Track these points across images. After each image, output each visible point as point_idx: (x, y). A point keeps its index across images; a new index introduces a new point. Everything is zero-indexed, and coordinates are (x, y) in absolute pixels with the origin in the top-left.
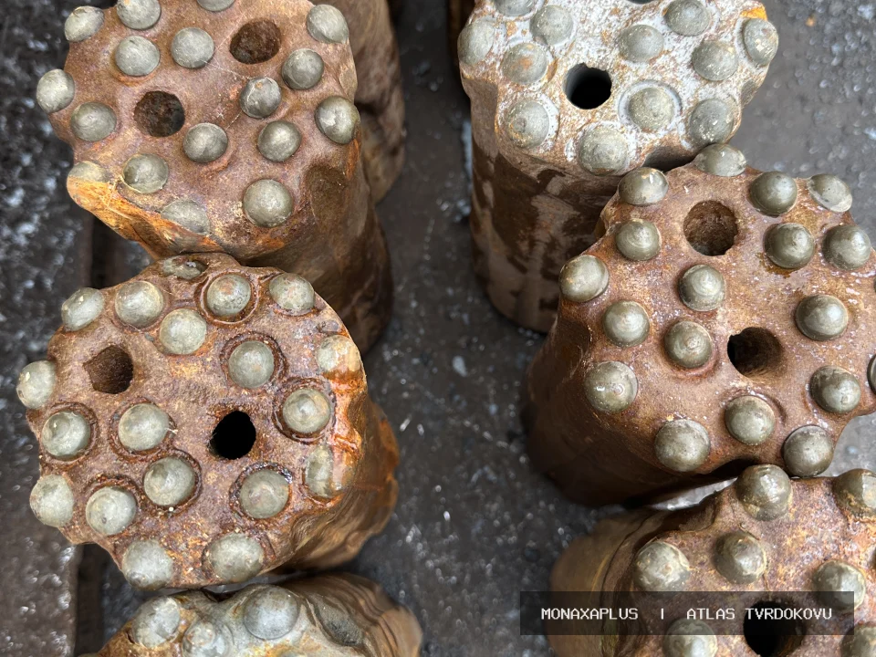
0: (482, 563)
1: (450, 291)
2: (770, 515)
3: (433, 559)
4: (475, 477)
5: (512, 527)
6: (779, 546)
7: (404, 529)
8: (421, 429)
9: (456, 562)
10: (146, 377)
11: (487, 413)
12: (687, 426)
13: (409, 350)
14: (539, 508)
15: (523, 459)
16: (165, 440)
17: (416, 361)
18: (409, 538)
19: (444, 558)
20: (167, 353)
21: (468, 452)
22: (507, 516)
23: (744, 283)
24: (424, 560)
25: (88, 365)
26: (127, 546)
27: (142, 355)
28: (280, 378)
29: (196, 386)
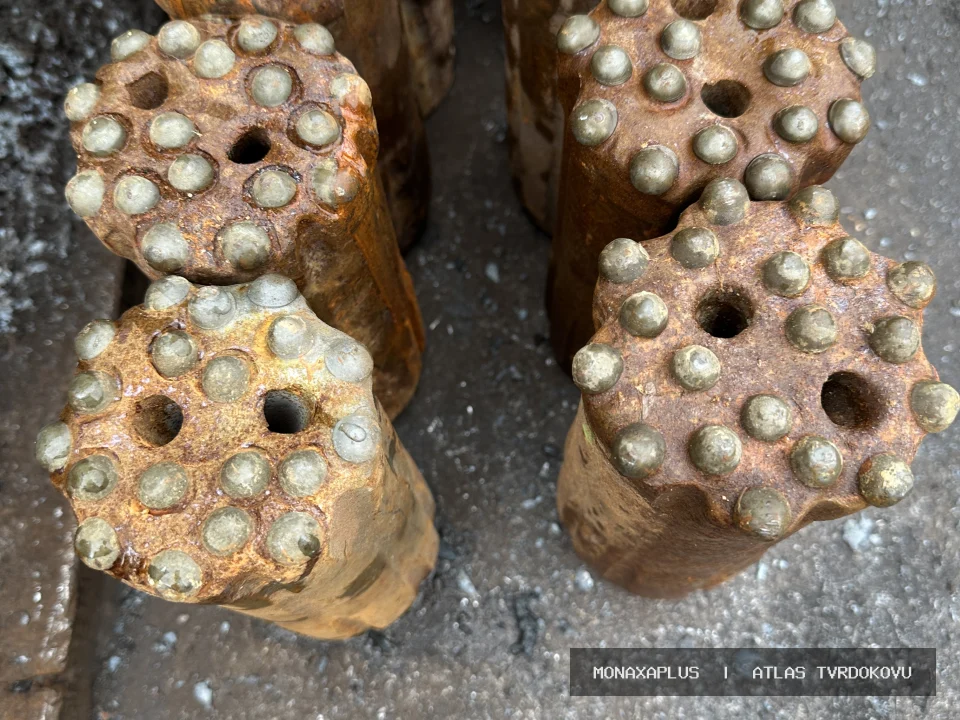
0: (500, 456)
1: (489, 204)
2: (727, 218)
3: (453, 449)
4: (499, 376)
5: (534, 424)
6: (733, 243)
7: (427, 421)
8: (450, 330)
9: (476, 453)
10: (179, 94)
11: (515, 317)
12: (659, 149)
13: (444, 256)
14: (561, 406)
15: (549, 362)
16: (190, 143)
17: (450, 266)
18: (431, 429)
19: (464, 449)
20: (199, 75)
21: (495, 352)
22: (529, 413)
23: (720, 42)
24: (443, 450)
25: (130, 86)
26: (147, 230)
27: (177, 77)
28: (296, 101)
29: (221, 105)
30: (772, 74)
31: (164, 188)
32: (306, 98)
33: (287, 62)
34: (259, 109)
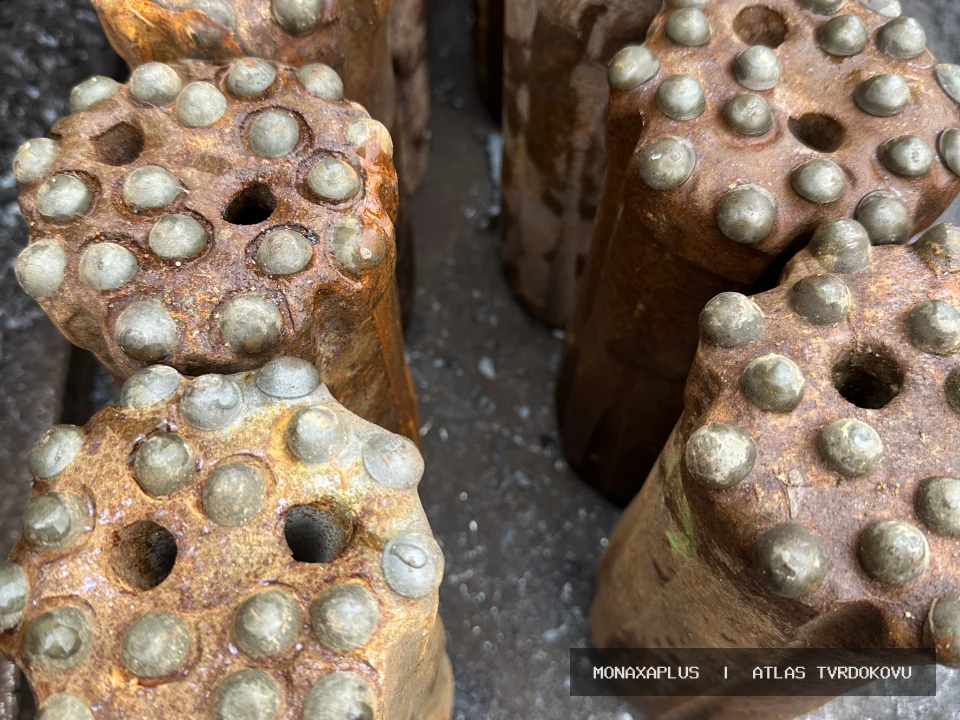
0: (512, 578)
1: (476, 294)
2: (850, 264)
3: (458, 573)
4: (505, 484)
5: (548, 539)
6: (863, 293)
8: (444, 434)
9: (485, 576)
10: (158, 146)
11: (517, 417)
12: (752, 189)
13: (431, 352)
14: (578, 516)
15: (559, 465)
16: (174, 202)
17: (439, 363)
19: (469, 573)
20: (182, 123)
21: (497, 457)
22: (542, 525)
24: (447, 575)
25: (96, 139)
26: (123, 309)
27: (155, 126)
28: (305, 150)
29: (212, 158)
30: (868, 103)
31: (145, 256)
32: (317, 147)
33: (291, 106)
34: (260, 161)
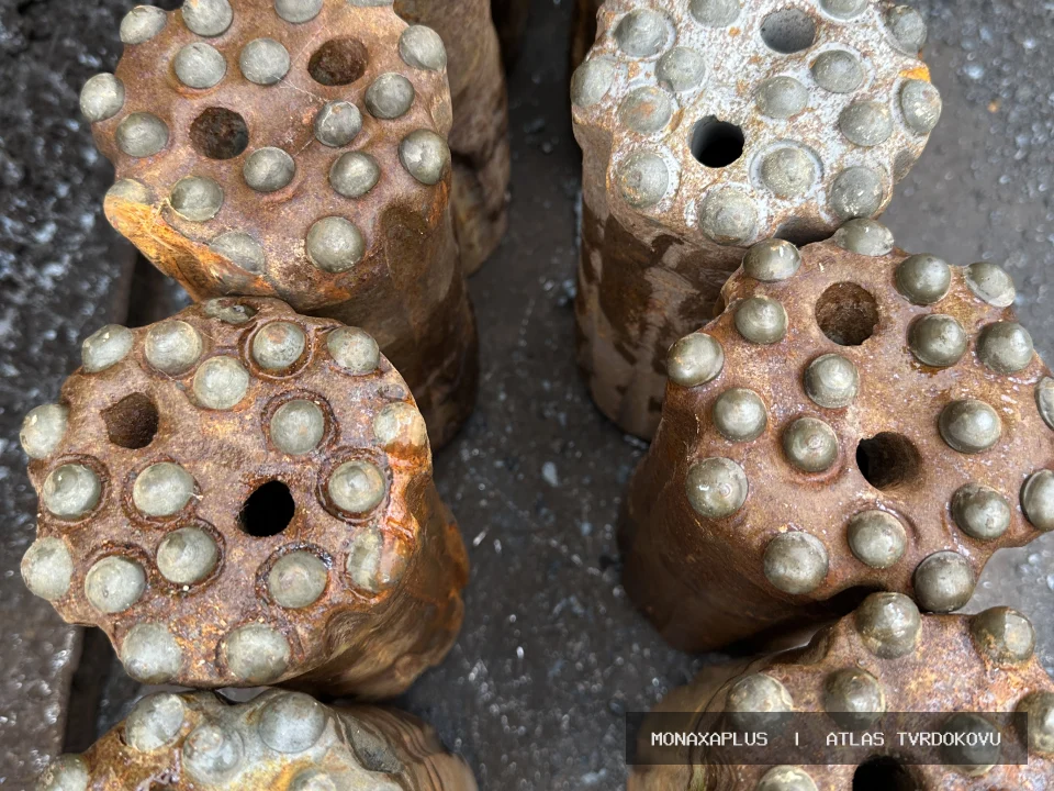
0: (558, 713)
1: (546, 385)
2: (893, 651)
3: (499, 703)
4: (557, 609)
5: (598, 673)
6: (901, 689)
7: (467, 664)
8: (498, 546)
9: (527, 708)
10: (173, 432)
11: (578, 532)
12: (803, 540)
13: (492, 450)
14: (631, 651)
15: (616, 591)
16: (186, 506)
17: (499, 464)
18: (473, 676)
19: (513, 704)
20: (199, 406)
21: (552, 577)
22: (592, 658)
23: (881, 379)
24: (488, 704)
25: (107, 413)
26: (130, 628)
27: (170, 406)
28: (329, 446)
29: (230, 448)
32: (343, 443)
33: (319, 390)
34: (281, 457)
